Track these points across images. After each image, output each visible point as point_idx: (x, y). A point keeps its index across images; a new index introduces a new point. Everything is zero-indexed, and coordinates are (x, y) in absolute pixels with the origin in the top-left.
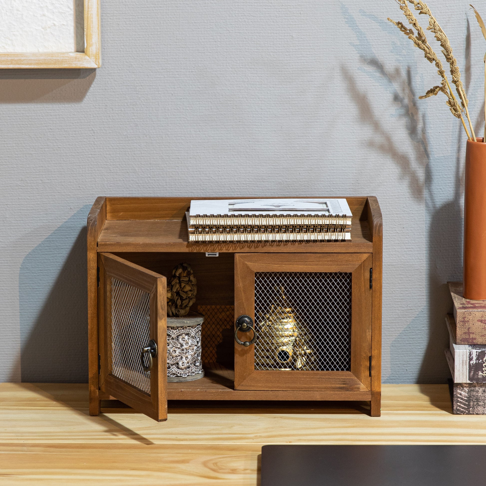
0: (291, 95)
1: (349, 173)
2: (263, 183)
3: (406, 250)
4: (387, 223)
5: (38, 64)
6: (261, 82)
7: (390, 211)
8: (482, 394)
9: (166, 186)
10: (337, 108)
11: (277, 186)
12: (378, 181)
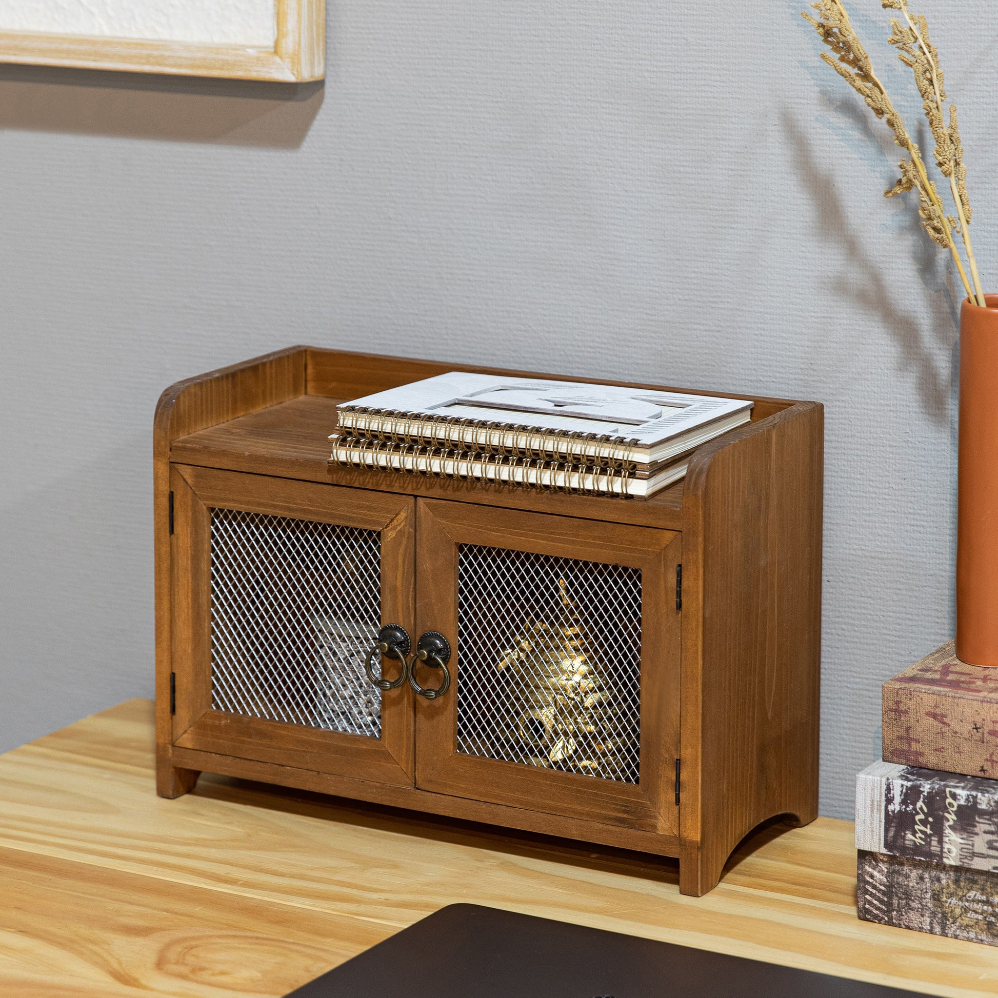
0: (683, 166)
1: (796, 345)
2: (627, 349)
3: (909, 528)
4: (872, 465)
5: (192, 66)
6: (626, 133)
7: (876, 439)
8: (917, 883)
9: (446, 337)
10: (772, 201)
11: (653, 358)
12: (854, 370)
